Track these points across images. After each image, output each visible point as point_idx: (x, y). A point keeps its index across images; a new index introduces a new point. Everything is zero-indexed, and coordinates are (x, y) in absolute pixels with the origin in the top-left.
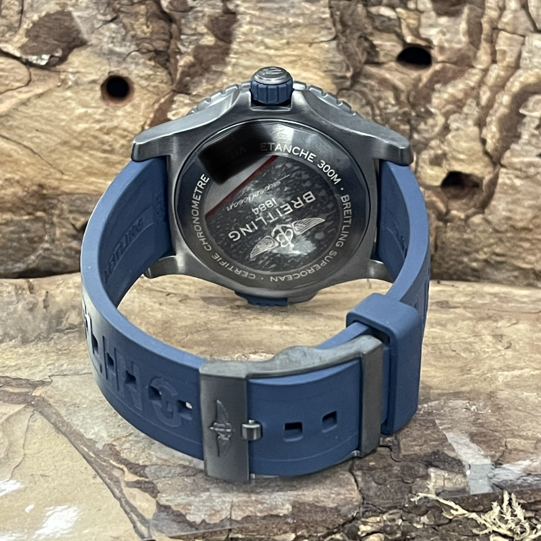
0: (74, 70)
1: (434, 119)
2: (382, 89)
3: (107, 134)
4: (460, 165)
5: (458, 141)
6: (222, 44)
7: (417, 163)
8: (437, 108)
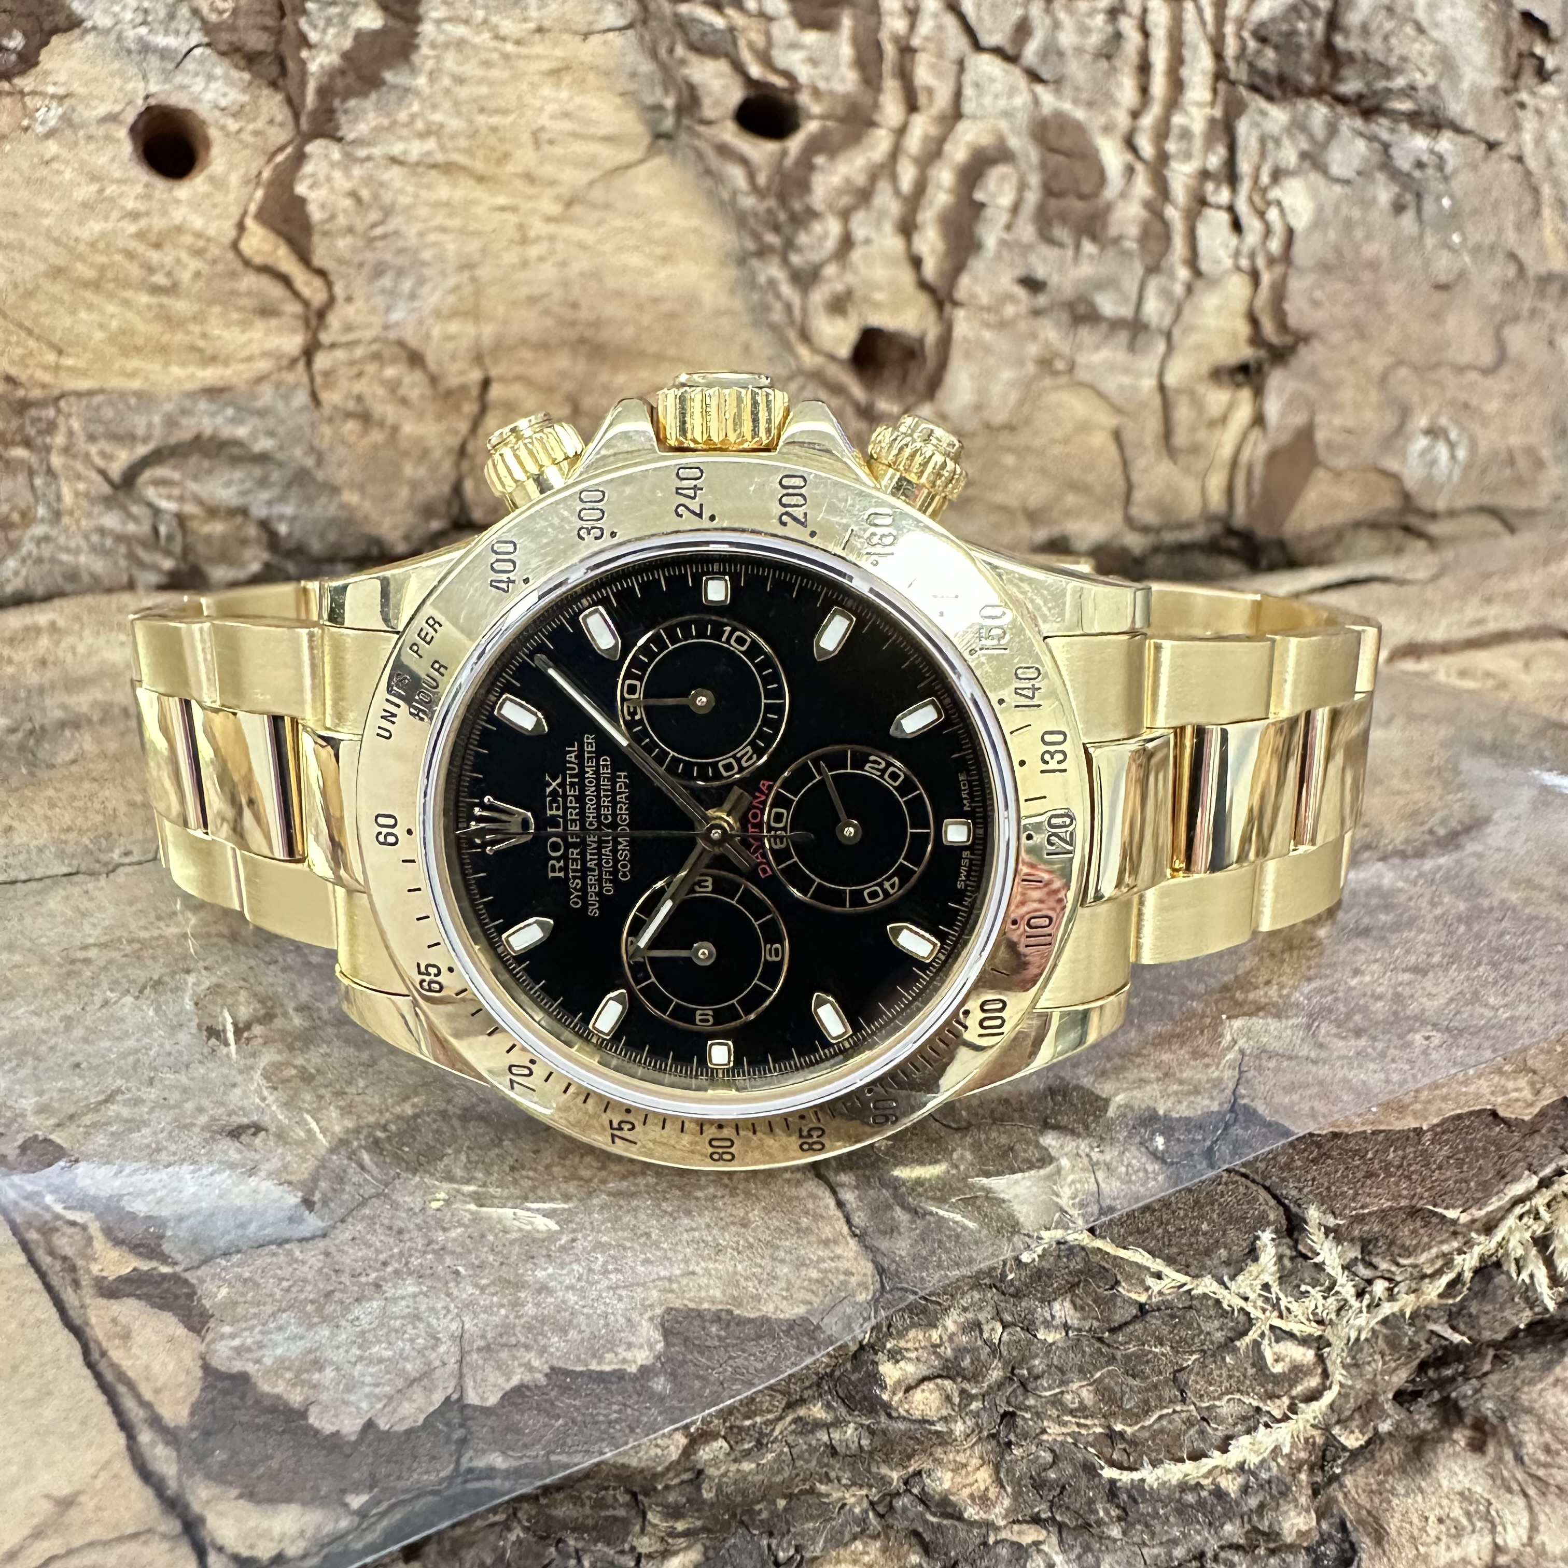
0: (60, 90)
1: (822, 224)
2: (721, 160)
5: (870, 266)
6: (398, 24)
7: (804, 311)
8: (823, 203)
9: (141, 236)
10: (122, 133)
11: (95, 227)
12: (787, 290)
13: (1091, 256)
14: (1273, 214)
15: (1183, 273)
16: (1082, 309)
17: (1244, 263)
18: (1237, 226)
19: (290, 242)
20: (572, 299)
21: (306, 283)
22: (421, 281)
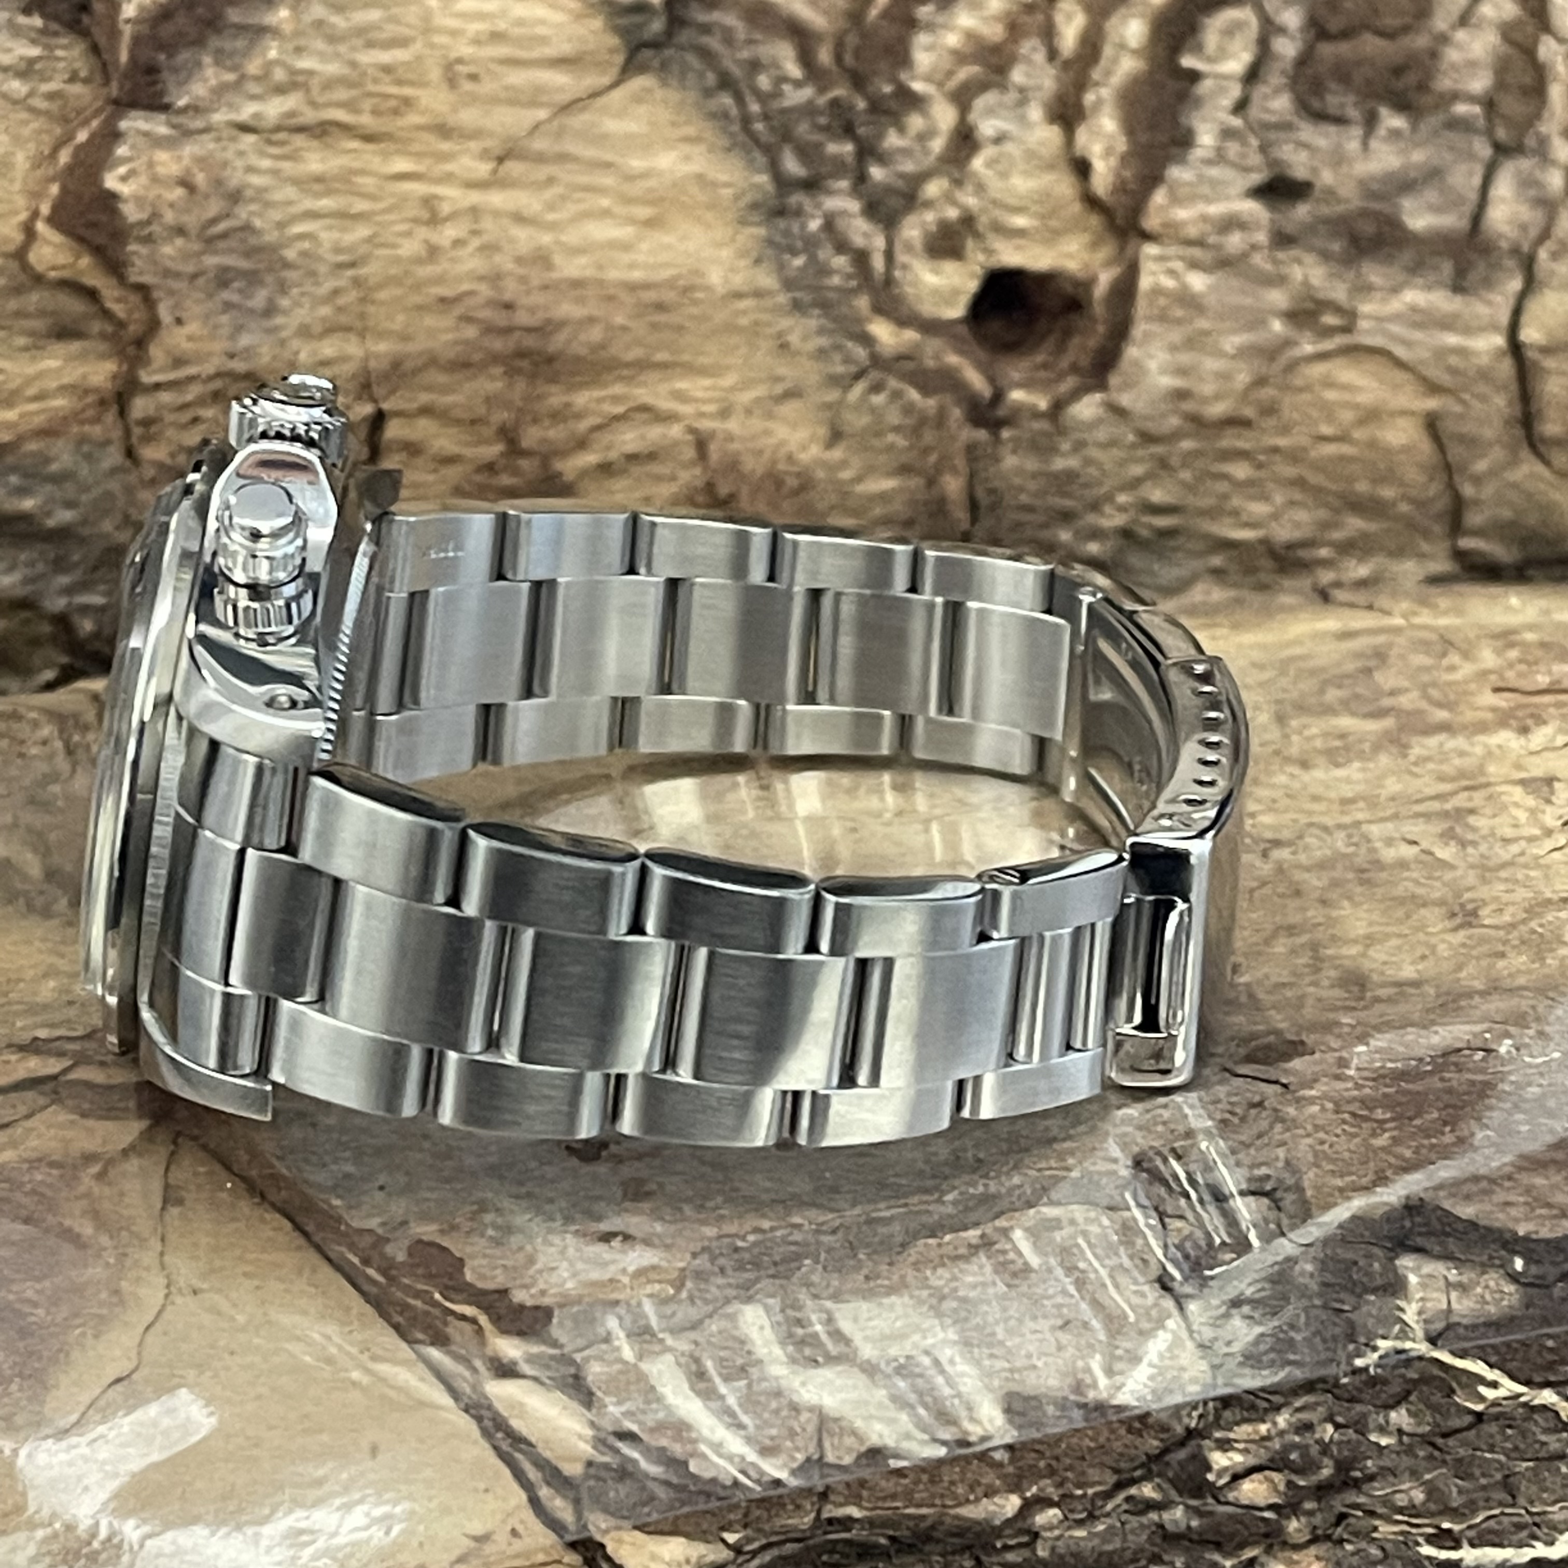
1: (925, 114)
2: (758, 36)
4: (1018, 248)
5: (1004, 175)
7: (889, 255)
8: (928, 79)
12: (859, 230)
16: (1369, 229)
19: (98, 251)
20: (507, 296)
21: (118, 300)
22: (283, 288)
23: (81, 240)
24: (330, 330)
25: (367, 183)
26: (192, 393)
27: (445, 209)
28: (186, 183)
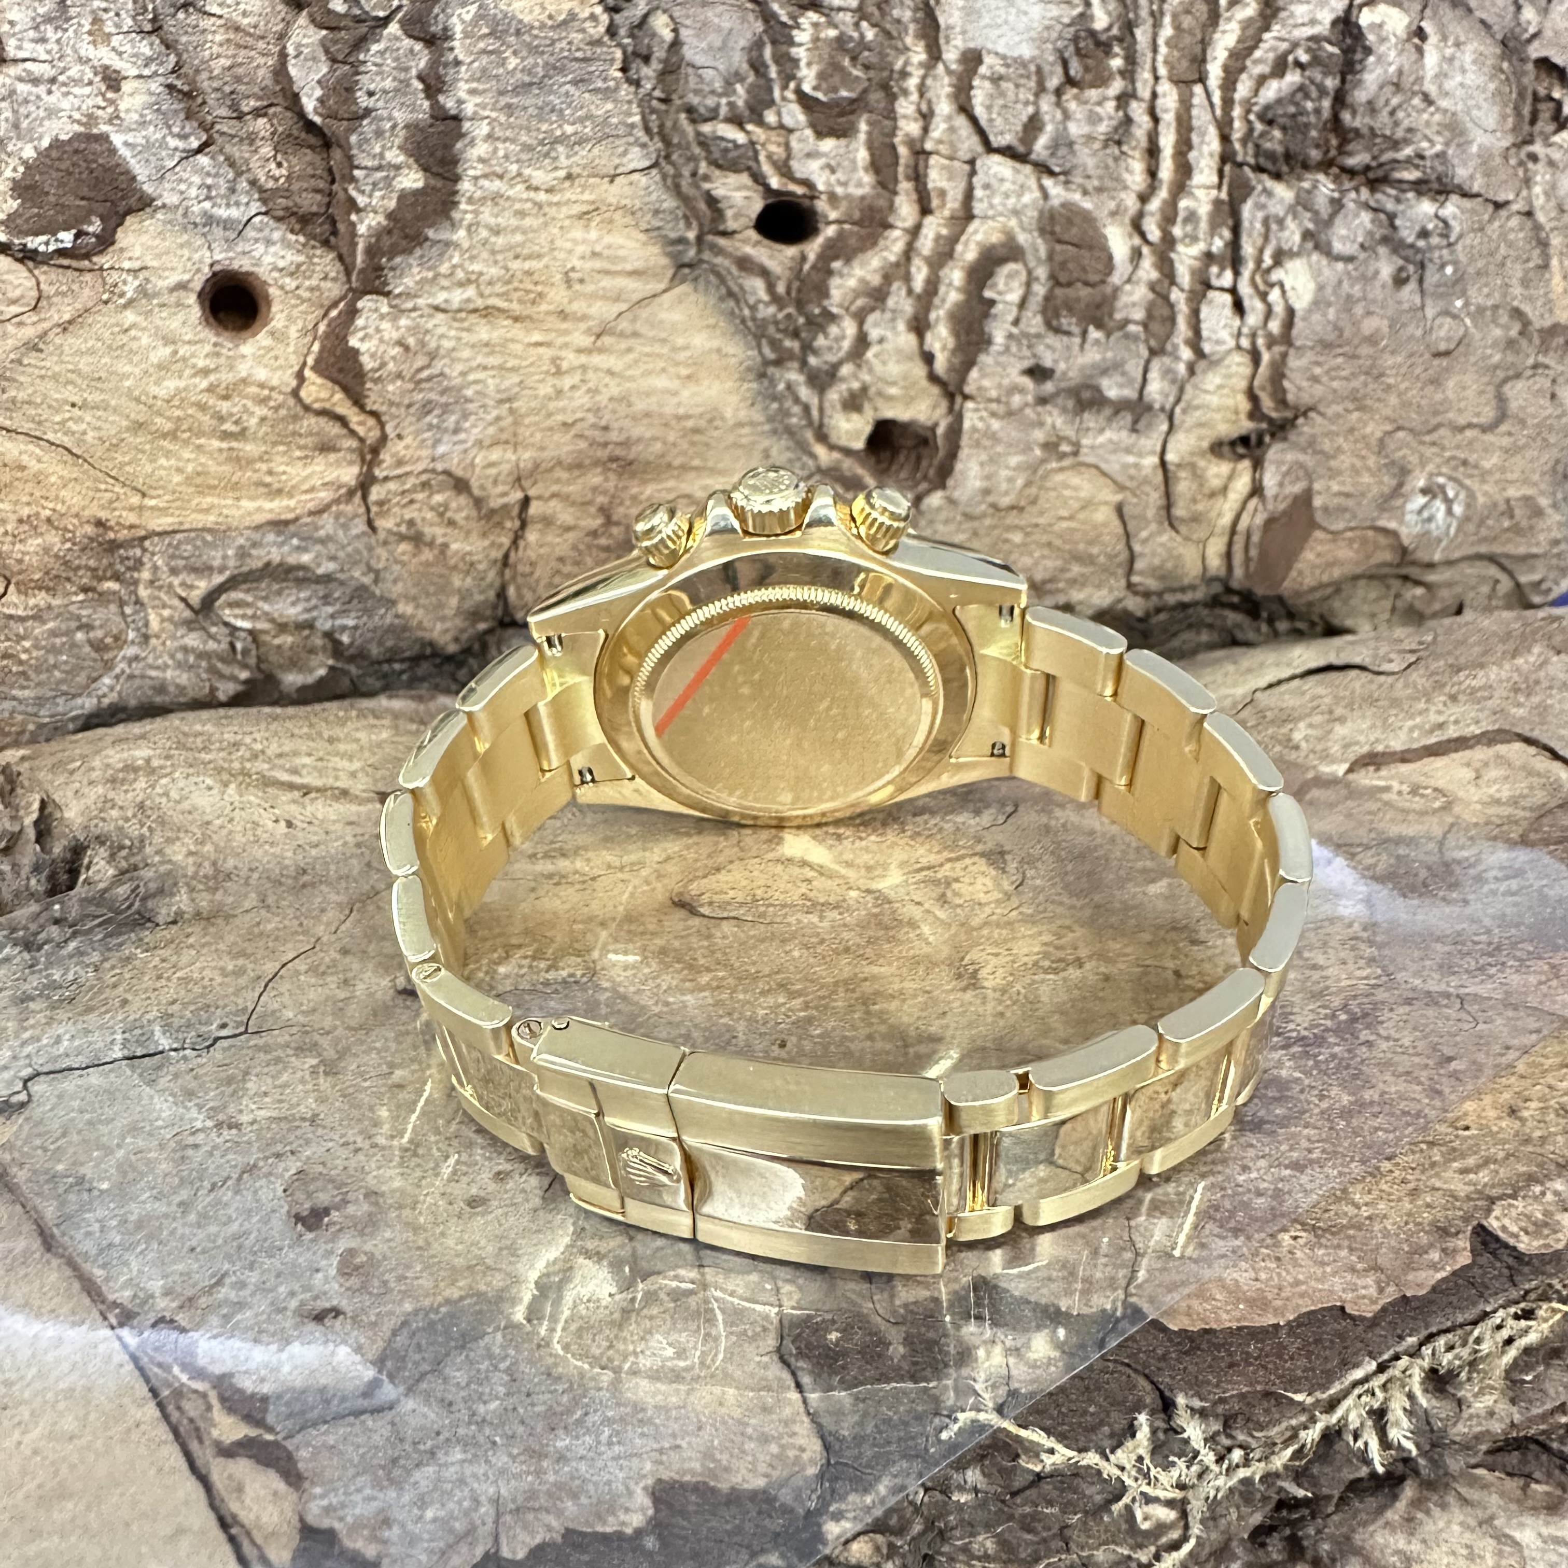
0: (136, 265)
1: (839, 326)
2: (744, 274)
3: (226, 397)
4: (894, 408)
5: (884, 363)
6: (439, 184)
7: (821, 410)
8: (840, 306)
9: (210, 389)
10: (192, 299)
11: (171, 385)
12: (805, 393)
13: (1097, 342)
14: (1275, 295)
15: (1186, 354)
16: (1086, 395)
17: (1245, 343)
18: (1239, 307)
19: (345, 389)
20: (603, 423)
21: (361, 423)
22: (465, 416)
23: (335, 381)
24: (495, 443)
25: (517, 348)
26: (410, 483)
27: (565, 365)
28: (400, 343)
